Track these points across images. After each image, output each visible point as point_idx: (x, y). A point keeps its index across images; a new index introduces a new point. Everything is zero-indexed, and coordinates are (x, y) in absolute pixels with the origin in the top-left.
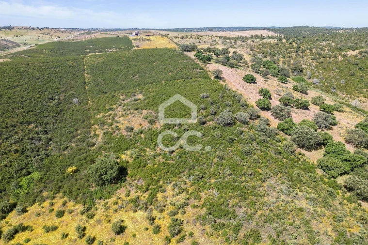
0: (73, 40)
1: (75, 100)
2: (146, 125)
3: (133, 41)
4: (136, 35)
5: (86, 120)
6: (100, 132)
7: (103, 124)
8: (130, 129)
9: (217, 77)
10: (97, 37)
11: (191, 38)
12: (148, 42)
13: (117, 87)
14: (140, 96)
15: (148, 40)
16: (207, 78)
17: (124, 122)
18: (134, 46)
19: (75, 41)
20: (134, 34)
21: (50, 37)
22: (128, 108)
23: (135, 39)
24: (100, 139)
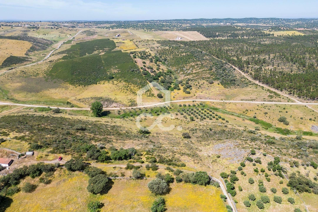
0: (84, 40)
1: (102, 67)
2: (117, 72)
3: (116, 43)
4: (118, 36)
5: (105, 71)
6: (109, 73)
7: (109, 72)
8: (114, 72)
9: (136, 62)
10: (97, 38)
11: (144, 42)
12: (123, 44)
13: (111, 64)
14: (117, 67)
15: (123, 43)
16: (133, 62)
17: (113, 71)
18: (116, 47)
19: (85, 41)
20: (117, 36)
21: (65, 35)
22: (114, 69)
23: (117, 43)
24: (109, 74)
